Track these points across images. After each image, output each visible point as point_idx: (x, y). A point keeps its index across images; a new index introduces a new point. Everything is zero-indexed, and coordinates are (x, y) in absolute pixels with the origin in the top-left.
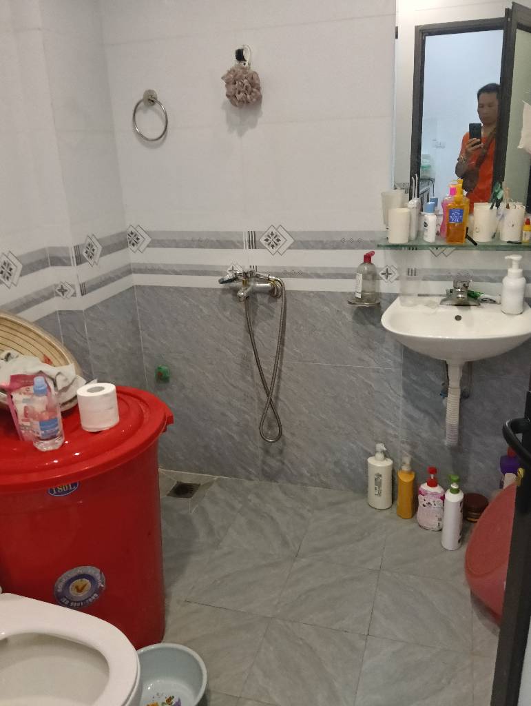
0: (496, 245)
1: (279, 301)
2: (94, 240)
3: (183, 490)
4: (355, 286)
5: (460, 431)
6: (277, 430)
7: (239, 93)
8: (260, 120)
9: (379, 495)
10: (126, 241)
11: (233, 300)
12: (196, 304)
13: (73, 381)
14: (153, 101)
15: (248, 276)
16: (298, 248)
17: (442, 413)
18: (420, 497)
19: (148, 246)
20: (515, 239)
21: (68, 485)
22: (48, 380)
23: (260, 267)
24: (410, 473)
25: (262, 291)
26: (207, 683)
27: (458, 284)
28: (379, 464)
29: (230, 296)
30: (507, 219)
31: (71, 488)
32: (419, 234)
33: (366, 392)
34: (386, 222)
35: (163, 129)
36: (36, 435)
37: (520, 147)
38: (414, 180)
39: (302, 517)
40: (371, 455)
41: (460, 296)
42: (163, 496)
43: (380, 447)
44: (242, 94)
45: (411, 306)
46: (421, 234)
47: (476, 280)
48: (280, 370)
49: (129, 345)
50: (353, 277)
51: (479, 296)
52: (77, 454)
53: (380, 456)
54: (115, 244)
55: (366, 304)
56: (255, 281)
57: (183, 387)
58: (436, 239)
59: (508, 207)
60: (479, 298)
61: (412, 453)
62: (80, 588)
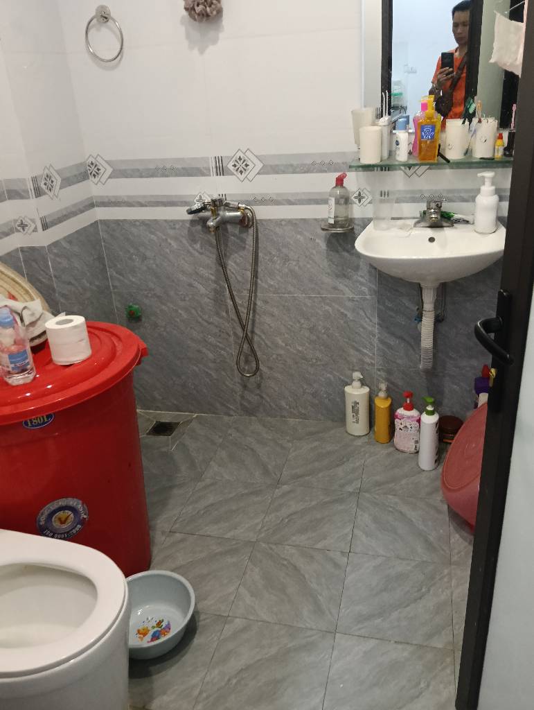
0: (469, 163)
1: (251, 231)
2: (51, 170)
3: (162, 429)
4: (327, 212)
5: (435, 355)
6: (254, 365)
7: (198, 5)
8: (221, 35)
9: (357, 421)
10: (86, 172)
11: (203, 231)
12: (164, 237)
13: (40, 316)
14: (106, 18)
15: (217, 204)
16: (267, 173)
17: (417, 338)
18: (397, 421)
19: (110, 177)
20: (488, 155)
21: (43, 417)
22: (14, 314)
23: (230, 195)
24: (386, 398)
25: (232, 221)
26: (196, 604)
27: (431, 204)
28: (356, 392)
29: (199, 227)
30: (479, 134)
31: (46, 420)
32: (391, 154)
33: (342, 322)
34: (358, 142)
35: (119, 47)
36: (6, 369)
37: (492, 61)
38: (384, 96)
39: (282, 447)
40: (347, 384)
41: (433, 216)
42: (142, 435)
43: (357, 375)
44: (201, 7)
45: (384, 230)
46: (393, 153)
47: (450, 200)
48: (255, 304)
49: (97, 283)
50: (325, 202)
51: (453, 216)
52: (49, 387)
53: (356, 384)
54: (75, 176)
55: (339, 230)
56: (225, 210)
57: (156, 325)
58: (409, 158)
59: (480, 121)
60: (452, 219)
61: (387, 380)
62: (63, 519)
